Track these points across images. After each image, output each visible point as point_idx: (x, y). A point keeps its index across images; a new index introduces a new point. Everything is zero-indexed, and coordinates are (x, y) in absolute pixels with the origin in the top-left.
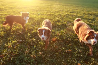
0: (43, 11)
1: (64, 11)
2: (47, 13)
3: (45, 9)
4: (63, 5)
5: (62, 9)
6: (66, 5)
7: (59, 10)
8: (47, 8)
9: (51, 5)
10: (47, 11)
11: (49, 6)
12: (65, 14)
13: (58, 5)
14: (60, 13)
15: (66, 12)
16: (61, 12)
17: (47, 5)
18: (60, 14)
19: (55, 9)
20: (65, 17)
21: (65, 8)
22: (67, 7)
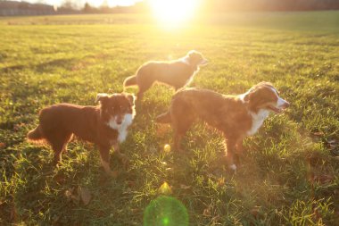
0: (212, 73)
1: (303, 71)
2: (230, 78)
3: (220, 63)
4: (297, 44)
5: (295, 61)
6: (309, 44)
7: (283, 64)
8: (233, 54)
9: (248, 46)
10: (228, 73)
11: (242, 49)
12: (311, 87)
13: (275, 42)
14: (284, 80)
15: (313, 76)
16: (289, 76)
17: (232, 42)
18: (288, 85)
19: (262, 59)
20: (311, 104)
21: (307, 55)
22: (317, 50)
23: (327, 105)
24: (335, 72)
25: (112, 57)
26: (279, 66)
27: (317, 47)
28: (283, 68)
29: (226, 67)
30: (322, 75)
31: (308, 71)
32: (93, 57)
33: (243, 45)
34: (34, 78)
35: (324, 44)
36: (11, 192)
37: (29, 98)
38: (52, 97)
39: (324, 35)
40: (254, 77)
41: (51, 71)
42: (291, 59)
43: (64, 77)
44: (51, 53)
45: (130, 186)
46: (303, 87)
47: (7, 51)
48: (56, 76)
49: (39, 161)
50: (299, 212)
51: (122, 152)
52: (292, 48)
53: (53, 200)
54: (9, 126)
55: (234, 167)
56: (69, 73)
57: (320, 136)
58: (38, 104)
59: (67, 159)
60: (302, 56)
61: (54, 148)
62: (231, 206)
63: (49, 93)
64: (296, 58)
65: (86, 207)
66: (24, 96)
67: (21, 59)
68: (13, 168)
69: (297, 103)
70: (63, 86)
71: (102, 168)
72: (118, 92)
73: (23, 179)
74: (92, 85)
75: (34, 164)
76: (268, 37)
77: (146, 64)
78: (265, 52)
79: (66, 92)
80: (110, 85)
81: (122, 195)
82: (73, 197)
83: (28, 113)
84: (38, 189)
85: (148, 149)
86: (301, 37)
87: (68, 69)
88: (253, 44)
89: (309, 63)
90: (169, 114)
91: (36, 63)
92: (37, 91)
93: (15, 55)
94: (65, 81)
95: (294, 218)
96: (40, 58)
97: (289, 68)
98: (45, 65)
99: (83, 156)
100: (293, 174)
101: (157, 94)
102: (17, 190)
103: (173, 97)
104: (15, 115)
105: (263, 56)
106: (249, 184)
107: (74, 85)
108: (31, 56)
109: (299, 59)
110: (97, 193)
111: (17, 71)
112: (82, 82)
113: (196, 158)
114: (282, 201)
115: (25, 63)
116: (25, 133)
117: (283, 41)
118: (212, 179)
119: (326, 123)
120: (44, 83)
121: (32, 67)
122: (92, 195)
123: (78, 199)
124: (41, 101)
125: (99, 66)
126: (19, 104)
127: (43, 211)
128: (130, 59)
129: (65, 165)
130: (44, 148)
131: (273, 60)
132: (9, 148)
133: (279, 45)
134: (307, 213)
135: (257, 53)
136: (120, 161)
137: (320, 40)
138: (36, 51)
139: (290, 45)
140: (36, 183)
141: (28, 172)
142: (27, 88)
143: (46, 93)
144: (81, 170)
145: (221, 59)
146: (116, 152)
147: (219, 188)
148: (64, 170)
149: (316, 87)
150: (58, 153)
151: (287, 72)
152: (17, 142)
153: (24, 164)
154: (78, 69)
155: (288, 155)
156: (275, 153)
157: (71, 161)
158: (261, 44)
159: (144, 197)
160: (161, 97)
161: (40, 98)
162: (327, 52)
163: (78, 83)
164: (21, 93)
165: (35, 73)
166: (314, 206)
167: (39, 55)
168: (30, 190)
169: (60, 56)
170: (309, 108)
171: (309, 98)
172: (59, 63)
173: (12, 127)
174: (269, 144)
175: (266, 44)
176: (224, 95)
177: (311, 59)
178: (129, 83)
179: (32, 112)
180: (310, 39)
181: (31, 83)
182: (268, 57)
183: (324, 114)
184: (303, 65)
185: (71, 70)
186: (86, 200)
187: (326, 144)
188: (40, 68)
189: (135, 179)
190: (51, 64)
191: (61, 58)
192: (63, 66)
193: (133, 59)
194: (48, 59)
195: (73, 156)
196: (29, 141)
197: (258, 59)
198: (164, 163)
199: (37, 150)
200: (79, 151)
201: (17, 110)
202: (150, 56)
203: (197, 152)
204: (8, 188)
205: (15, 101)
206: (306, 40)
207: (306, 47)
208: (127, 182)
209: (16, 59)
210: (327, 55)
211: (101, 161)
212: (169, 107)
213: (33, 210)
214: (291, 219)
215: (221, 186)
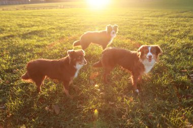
0: (122, 36)
1: (174, 34)
2: (132, 39)
3: (127, 30)
4: (170, 17)
6: (177, 17)
7: (162, 30)
8: (133, 25)
9: (142, 19)
10: (131, 36)
11: (139, 21)
12: (179, 43)
13: (158, 16)
14: (163, 39)
15: (180, 37)
16: (166, 37)
17: (133, 17)
18: (166, 43)
19: (151, 27)
20: (180, 53)
21: (176, 24)
22: (182, 21)
23: (188, 54)
25: (65, 29)
26: (161, 31)
27: (182, 19)
28: (162, 32)
29: (130, 33)
30: (185, 36)
31: (177, 34)
32: (54, 29)
33: (139, 19)
34: (21, 42)
35: (185, 17)
36: (16, 109)
37: (19, 54)
38: (33, 53)
39: (186, 12)
40: (146, 38)
41: (30, 38)
42: (167, 27)
43: (38, 41)
44: (29, 27)
45: (81, 103)
46: (174, 43)
47: (4, 26)
48: (34, 41)
49: (29, 90)
50: (175, 115)
51: (75, 84)
52: (167, 20)
53: (39, 112)
54: (10, 71)
55: (137, 91)
56: (41, 39)
57: (185, 72)
58: (25, 57)
59: (44, 89)
60: (173, 25)
62: (137, 113)
63: (31, 51)
64: (170, 26)
65: (57, 116)
66: (17, 53)
67: (12, 31)
68: (14, 94)
69: (172, 53)
70: (38, 46)
71: (65, 94)
72: (70, 49)
73: (21, 101)
74: (55, 45)
75: (27, 92)
76: (153, 14)
78: (152, 23)
79: (41, 50)
80: (65, 45)
81: (77, 109)
82: (50, 110)
83: (20, 63)
84: (30, 107)
85: (89, 82)
86: (172, 13)
87: (40, 36)
88: (145, 18)
89: (177, 29)
91: (21, 33)
92: (24, 50)
93: (9, 29)
94: (39, 43)
95: (172, 119)
96: (24, 30)
97: (166, 32)
98: (27, 34)
99: (53, 87)
100: (170, 94)
101: (92, 50)
102: (19, 107)
104: (13, 64)
105: (151, 25)
106: (147, 101)
107: (44, 46)
108: (18, 29)
109: (172, 26)
110: (63, 108)
111: (11, 38)
113: (116, 86)
114: (165, 110)
115: (15, 33)
116: (20, 75)
117: (162, 16)
118: (126, 98)
119: (188, 65)
120: (27, 45)
121: (19, 36)
122: (60, 109)
123: (53, 111)
124: (26, 56)
125: (58, 34)
126: (14, 58)
127: (34, 118)
128: (74, 29)
129: (44, 93)
130: (31, 83)
131: (157, 28)
132: (12, 84)
133: (159, 18)
134: (179, 116)
135: (147, 23)
136: (74, 89)
137: (183, 14)
138: (20, 26)
139: (166, 18)
140: (28, 103)
141: (24, 97)
142: (18, 48)
143: (28, 51)
144: (53, 95)
145: (127, 28)
147: (130, 104)
148: (43, 95)
149: (182, 43)
151: (165, 35)
152: (16, 80)
153: (21, 92)
154: (46, 36)
155: (167, 83)
156: (160, 82)
157: (47, 90)
158: (150, 18)
159: (89, 109)
160: (95, 52)
161: (26, 54)
162: (188, 22)
163: (47, 45)
164: (15, 51)
165: (21, 40)
166: (183, 112)
167: (22, 28)
168: (26, 107)
169: (34, 29)
170: (179, 56)
171: (178, 50)
172: (35, 33)
173: (12, 71)
174: (157, 78)
175: (152, 18)
176: (131, 51)
177: (178, 27)
178: (76, 45)
179: (22, 63)
180: (178, 14)
181: (20, 45)
182: (154, 26)
183: (187, 59)
184: (174, 30)
185: (42, 37)
186: (57, 112)
187: (189, 77)
188: (24, 36)
189: (83, 99)
190: (30, 33)
191: (35, 30)
192: (37, 35)
193: (77, 29)
194: (28, 30)
195: (48, 87)
196: (22, 80)
197: (148, 27)
198: (99, 90)
199: (27, 84)
200: (51, 84)
201: (13, 61)
202: (86, 27)
203: (117, 83)
204: (14, 106)
205: (12, 56)
206: (175, 15)
207: (175, 19)
208: (79, 101)
209: (9, 31)
210: (187, 24)
212: (100, 58)
213: (29, 118)
214: (170, 119)
215: (131, 102)
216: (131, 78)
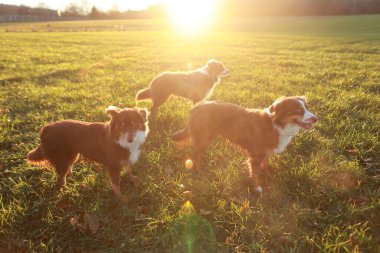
0: (234, 84)
1: (335, 82)
2: (253, 90)
3: (244, 73)
4: (329, 51)
5: (326, 70)
6: (342, 51)
7: (313, 74)
8: (257, 64)
9: (274, 54)
10: (252, 84)
11: (268, 57)
12: (344, 99)
13: (304, 49)
14: (314, 91)
15: (347, 87)
16: (319, 87)
17: (256, 50)
18: (319, 97)
19: (290, 68)
20: (345, 118)
21: (340, 64)
22: (351, 59)
23: (362, 119)
24: (370, 83)
25: (122, 68)
26: (309, 76)
27: (350, 55)
28: (313, 78)
29: (250, 78)
30: (356, 85)
31: (341, 82)
32: (102, 68)
33: (269, 54)
34: (35, 91)
35: (358, 52)
36: (9, 220)
37: (29, 115)
38: (57, 113)
39: (358, 42)
40: (281, 89)
41: (53, 84)
42: (322, 68)
43: (68, 90)
44: (53, 63)
45: (143, 212)
46: (335, 99)
47: (4, 61)
48: (59, 90)
49: (41, 185)
50: (333, 239)
51: (134, 173)
52: (323, 57)
53: (56, 229)
54: (7, 146)
55: (260, 189)
56: (74, 86)
57: (354, 154)
58: (40, 120)
59: (72, 182)
60: (334, 65)
61: (58, 171)
62: (256, 233)
63: (52, 108)
64: (328, 67)
65: (94, 236)
66: (24, 112)
67: (20, 70)
68: (10, 192)
69: (329, 117)
70: (69, 100)
71: (112, 192)
72: (130, 106)
73: (22, 206)
74: (101, 98)
75: (35, 189)
76: (296, 44)
77: (160, 75)
78: (293, 61)
79: (72, 107)
80: (120, 99)
81: (134, 222)
82: (79, 225)
83: (27, 131)
84: (40, 217)
85: (163, 170)
86: (332, 44)
87: (73, 81)
88: (281, 52)
89: (341, 73)
90: (186, 131)
91: (37, 75)
92: (38, 106)
93: (14, 66)
94: (70, 94)
95: (327, 246)
96: (42, 69)
97: (320, 78)
98: (47, 77)
99: (91, 178)
100: (325, 196)
101: (173, 108)
102: (16, 218)
103: (191, 112)
104: (13, 133)
105: (291, 65)
106: (277, 208)
107: (80, 99)
108: (32, 67)
109: (330, 68)
110: (106, 221)
111: (16, 83)
112: (90, 96)
113: (217, 180)
114: (314, 227)
115: (25, 75)
116: (25, 153)
117: (312, 49)
118: (236, 203)
119: (362, 139)
120: (46, 97)
121: (33, 79)
122: (100, 222)
123: (85, 227)
124: (42, 117)
125: (108, 78)
126: (17, 121)
127: (45, 241)
128: (142, 69)
129: (69, 189)
130: (46, 170)
131: (302, 69)
132: (7, 171)
133: (308, 53)
134: (342, 239)
135: (285, 61)
136: (132, 183)
137: (353, 47)
138: (37, 61)
139: (321, 53)
140: (36, 210)
141: (28, 197)
142: (27, 103)
143: (48, 108)
144: (89, 195)
145: (244, 69)
146: (127, 174)
147: (244, 214)
148: (69, 195)
149: (350, 99)
150: (63, 176)
151: (317, 83)
152: (16, 165)
153: (24, 188)
154: (85, 81)
155: (319, 175)
156: (305, 173)
157: (76, 184)
158: (289, 52)
159: (160, 224)
160: (178, 112)
161: (41, 113)
162: (362, 60)
163: (84, 97)
164: (21, 108)
165: (36, 86)
166: (349, 232)
167: (41, 66)
168: (30, 218)
169: (64, 66)
170: (343, 123)
171: (342, 111)
172: (63, 74)
173: (10, 147)
174: (298, 163)
175: (293, 52)
176: (247, 109)
177: (344, 69)
178: (142, 96)
179: (33, 130)
180: (343, 47)
181: (32, 97)
182: (297, 66)
183: (359, 129)
184: (335, 75)
185: (77, 82)
186: (94, 228)
187: (362, 163)
188: (42, 81)
189: (149, 205)
190: (54, 75)
191: (65, 68)
192: (68, 78)
193: (147, 70)
194: (51, 70)
195: (80, 178)
196: (29, 162)
197: (285, 69)
198: (182, 186)
199: (38, 173)
200: (87, 173)
201: (15, 128)
202: (165, 66)
203: (219, 172)
204: (5, 216)
205: (13, 117)
206: (338, 47)
207: (338, 56)
208: (140, 208)
209: (14, 70)
210: (361, 64)
211: (110, 184)
212: (187, 123)
213: (34, 240)
214: (323, 247)
215: (245, 210)
216: (248, 162)
